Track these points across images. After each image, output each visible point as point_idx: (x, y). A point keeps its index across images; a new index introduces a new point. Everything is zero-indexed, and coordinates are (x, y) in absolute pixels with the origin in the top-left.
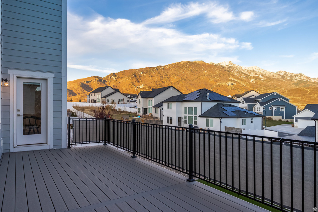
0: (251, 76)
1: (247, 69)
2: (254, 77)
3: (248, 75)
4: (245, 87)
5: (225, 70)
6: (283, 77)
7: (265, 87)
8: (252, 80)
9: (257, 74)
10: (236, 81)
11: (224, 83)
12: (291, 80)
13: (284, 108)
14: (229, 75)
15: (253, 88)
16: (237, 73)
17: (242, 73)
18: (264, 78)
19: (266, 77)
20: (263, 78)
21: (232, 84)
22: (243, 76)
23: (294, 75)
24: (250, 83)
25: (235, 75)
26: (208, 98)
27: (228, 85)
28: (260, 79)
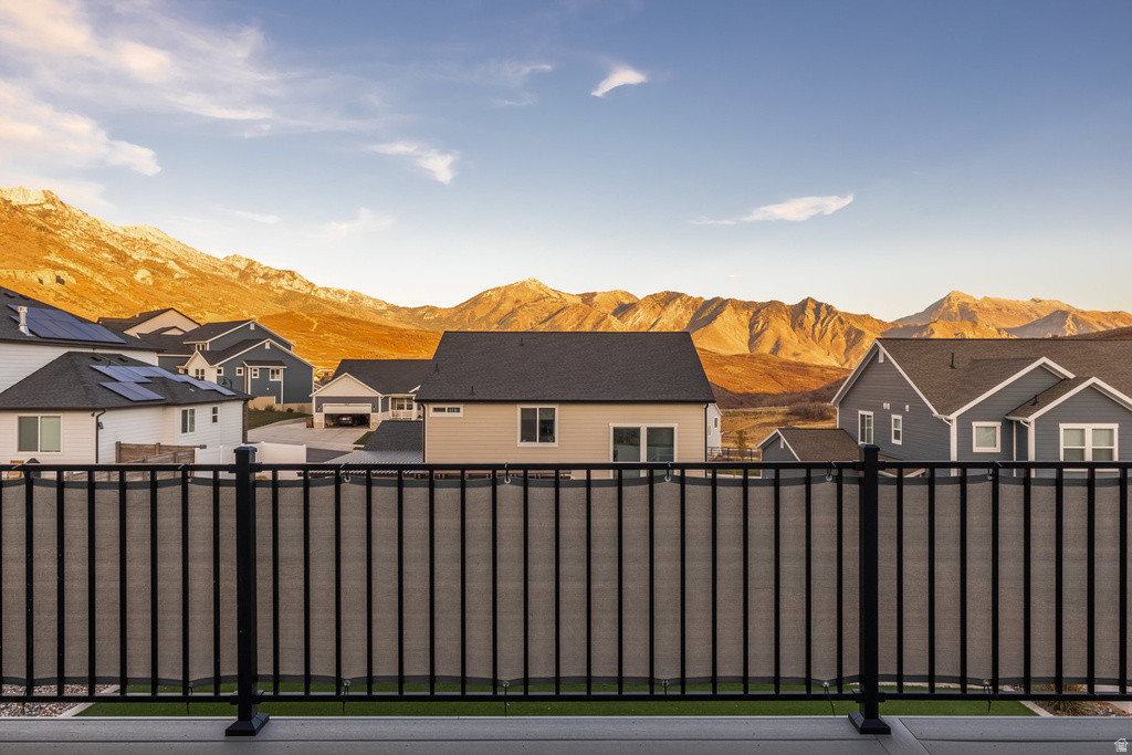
0: (136, 257)
1: (122, 232)
2: (148, 264)
3: (126, 255)
4: (113, 294)
5: (28, 223)
6: (244, 275)
7: (189, 302)
8: (142, 275)
9: (157, 255)
10: (77, 271)
11: (21, 274)
12: (265, 287)
13: (281, 372)
14: (43, 244)
15: (146, 302)
16: (79, 239)
17: (101, 244)
18: (183, 271)
19: (192, 270)
20: (180, 272)
21: (59, 280)
22: (106, 256)
23: (273, 272)
24: (133, 283)
25: (73, 246)
26: (23, 329)
27: (41, 282)
28: (169, 273)
